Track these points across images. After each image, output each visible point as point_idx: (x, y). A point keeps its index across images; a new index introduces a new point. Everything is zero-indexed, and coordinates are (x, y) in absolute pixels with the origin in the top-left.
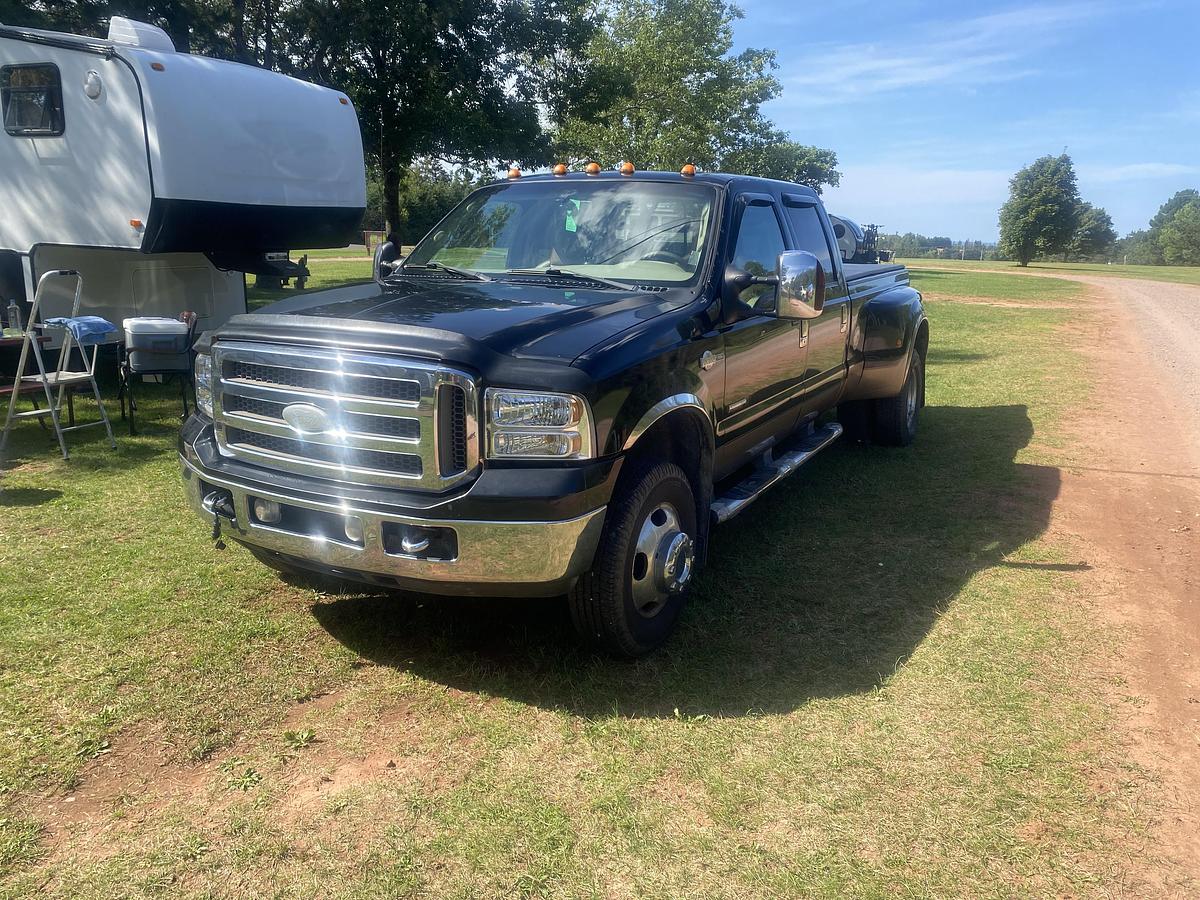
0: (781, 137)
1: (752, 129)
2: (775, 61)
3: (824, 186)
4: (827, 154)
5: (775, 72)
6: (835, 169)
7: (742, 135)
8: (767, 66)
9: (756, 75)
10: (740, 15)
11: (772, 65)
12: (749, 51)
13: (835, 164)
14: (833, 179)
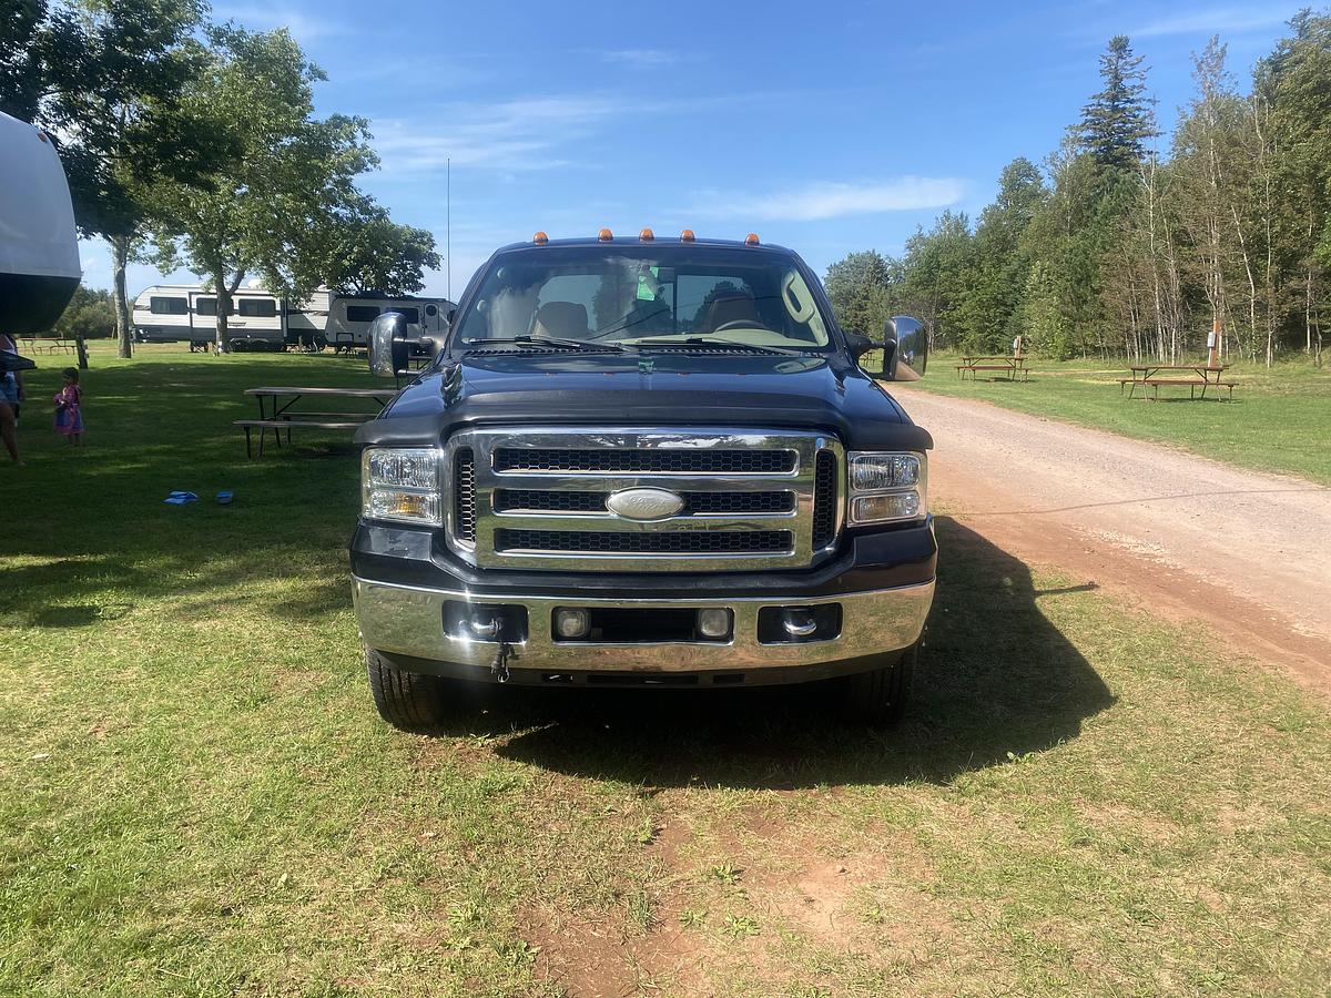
0: (382, 214)
1: (348, 203)
2: (368, 131)
3: (424, 268)
4: (423, 235)
5: (369, 143)
6: (434, 250)
7: (334, 210)
8: (359, 134)
9: (348, 144)
10: (322, 76)
11: (365, 135)
12: (335, 117)
13: (433, 245)
14: (433, 262)
